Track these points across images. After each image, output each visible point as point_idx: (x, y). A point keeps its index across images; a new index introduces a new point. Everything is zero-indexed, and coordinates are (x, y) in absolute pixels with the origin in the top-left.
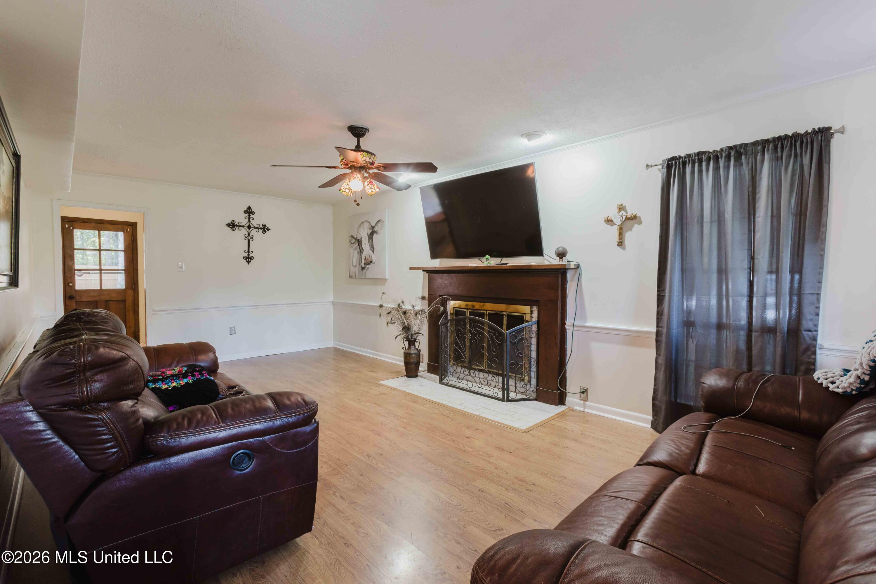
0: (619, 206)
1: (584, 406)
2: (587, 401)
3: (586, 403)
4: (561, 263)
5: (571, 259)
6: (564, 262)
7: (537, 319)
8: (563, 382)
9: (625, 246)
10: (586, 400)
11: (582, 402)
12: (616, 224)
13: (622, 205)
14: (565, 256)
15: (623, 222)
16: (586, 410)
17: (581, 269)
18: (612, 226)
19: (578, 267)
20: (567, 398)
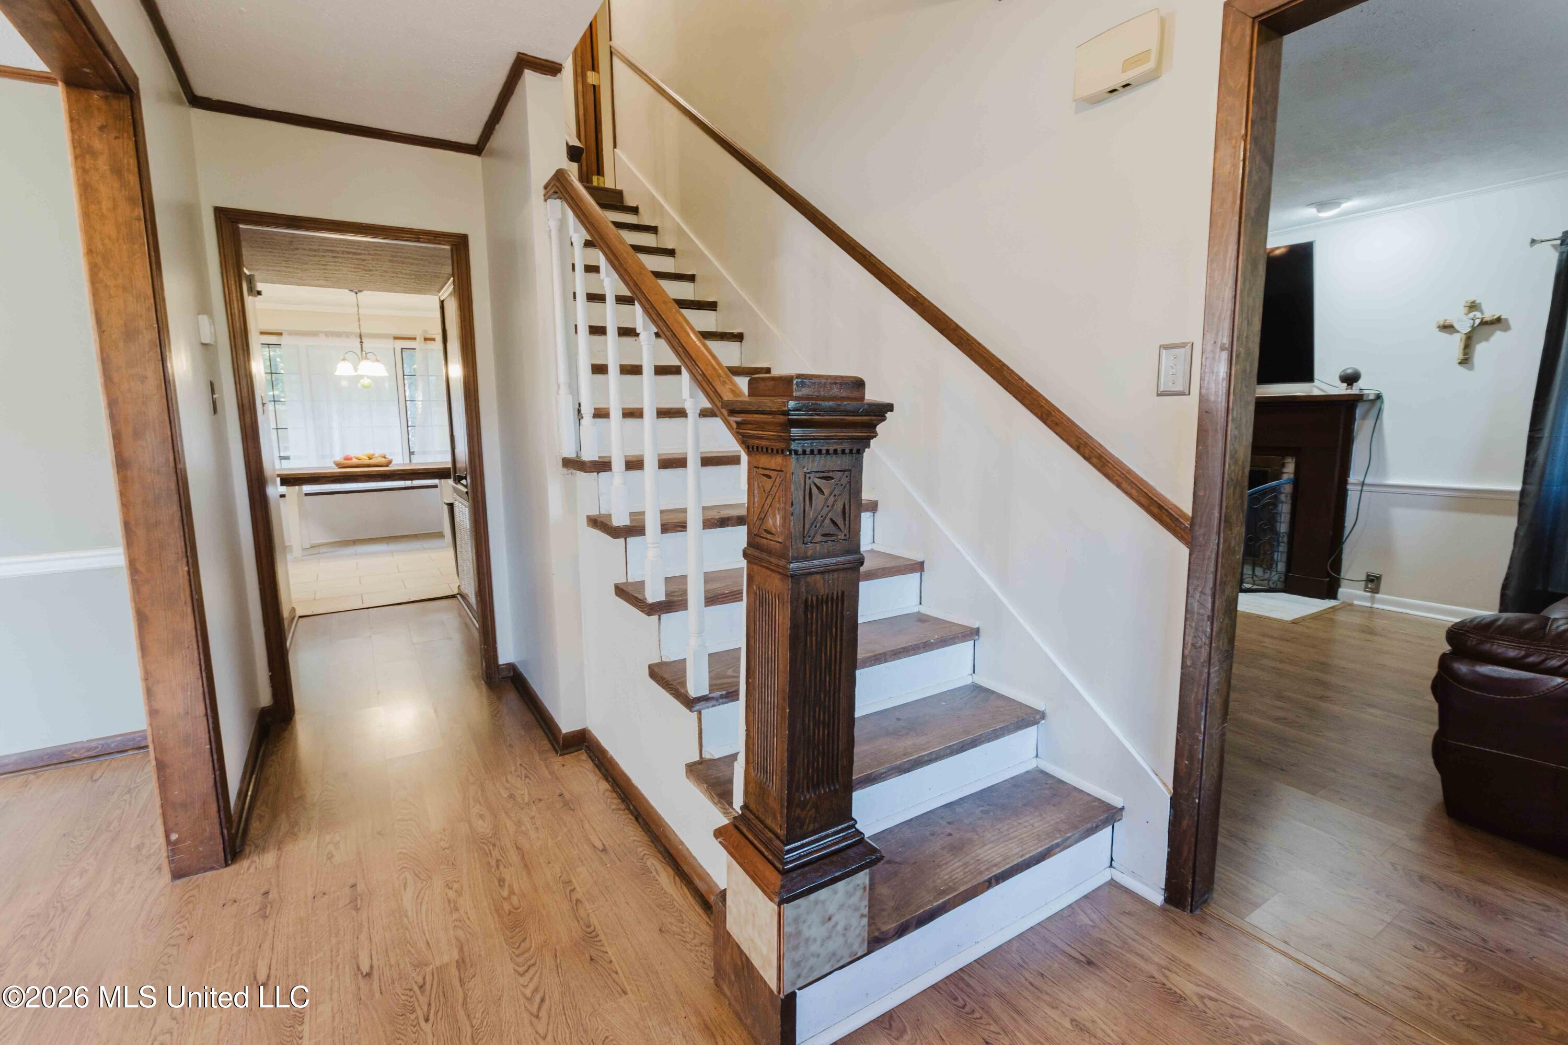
0: (1468, 304)
1: (1373, 600)
2: (1377, 593)
3: (1377, 595)
4: (1349, 392)
5: (1365, 386)
6: (1355, 390)
7: (1292, 476)
8: (1337, 565)
9: (1473, 364)
10: (1376, 591)
11: (1369, 594)
12: (1458, 332)
13: (1473, 302)
14: (1356, 382)
15: (1474, 328)
16: (1376, 606)
17: (1382, 402)
18: (1451, 333)
19: (1379, 397)
20: (1340, 590)
